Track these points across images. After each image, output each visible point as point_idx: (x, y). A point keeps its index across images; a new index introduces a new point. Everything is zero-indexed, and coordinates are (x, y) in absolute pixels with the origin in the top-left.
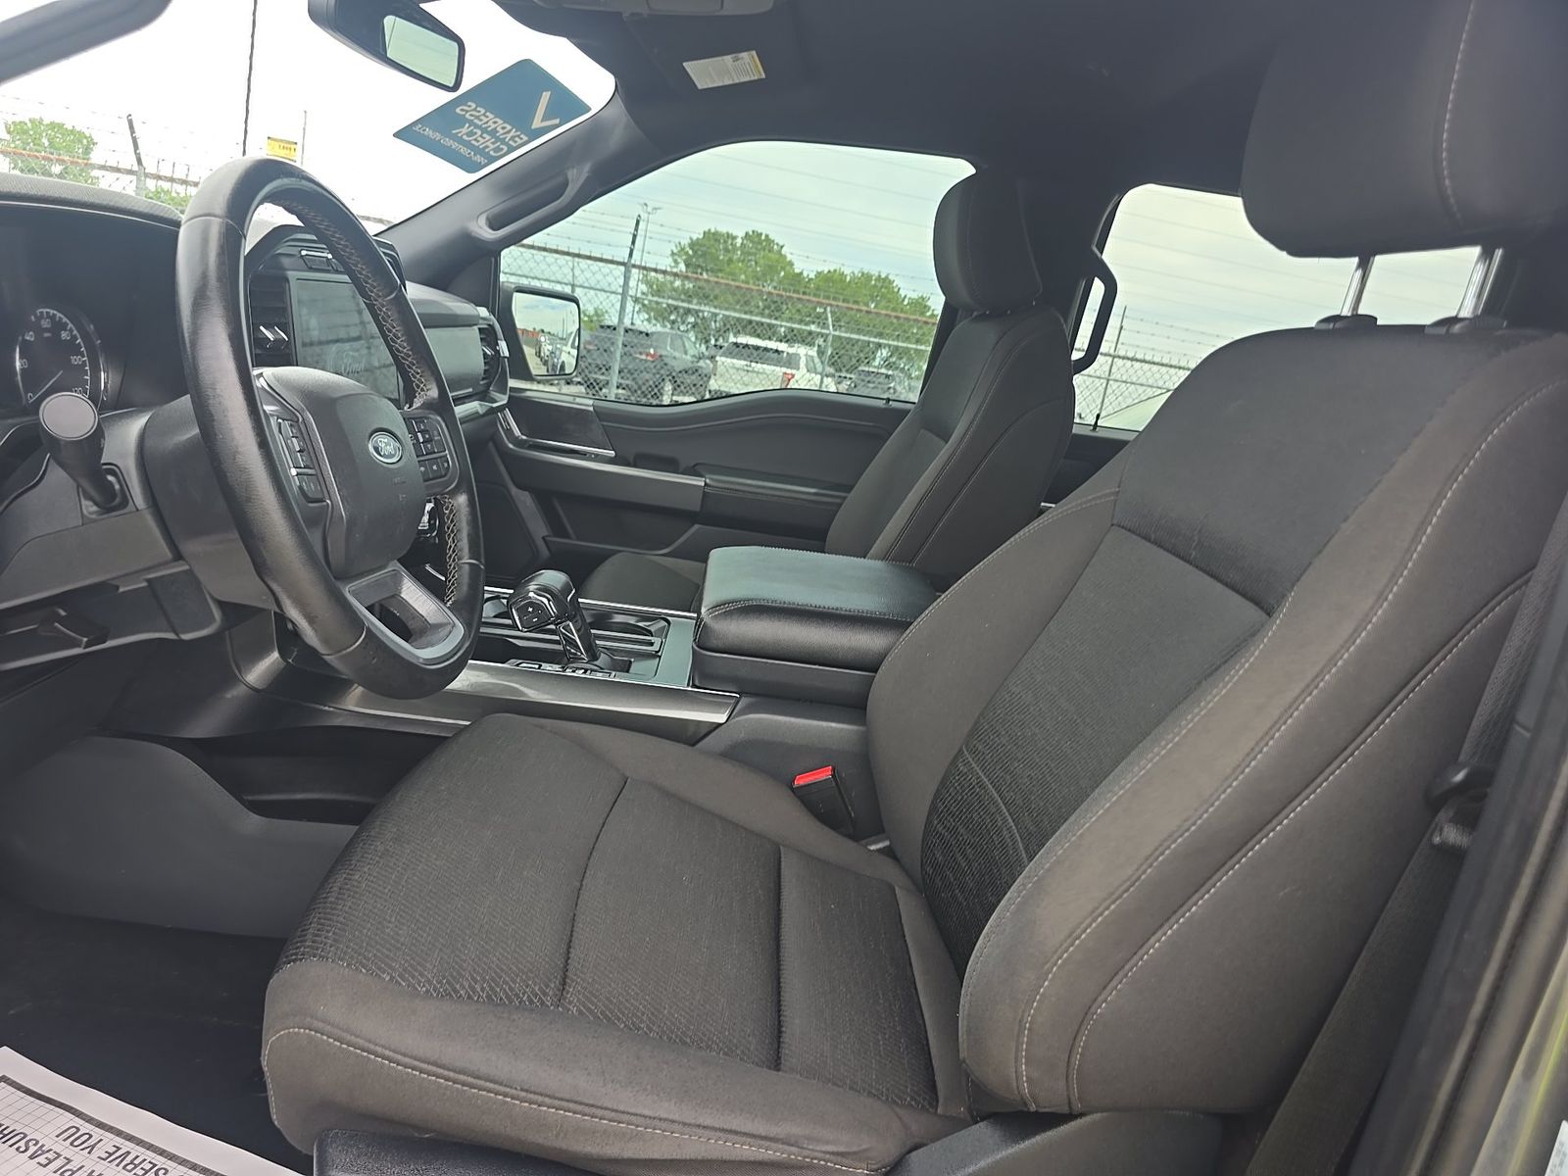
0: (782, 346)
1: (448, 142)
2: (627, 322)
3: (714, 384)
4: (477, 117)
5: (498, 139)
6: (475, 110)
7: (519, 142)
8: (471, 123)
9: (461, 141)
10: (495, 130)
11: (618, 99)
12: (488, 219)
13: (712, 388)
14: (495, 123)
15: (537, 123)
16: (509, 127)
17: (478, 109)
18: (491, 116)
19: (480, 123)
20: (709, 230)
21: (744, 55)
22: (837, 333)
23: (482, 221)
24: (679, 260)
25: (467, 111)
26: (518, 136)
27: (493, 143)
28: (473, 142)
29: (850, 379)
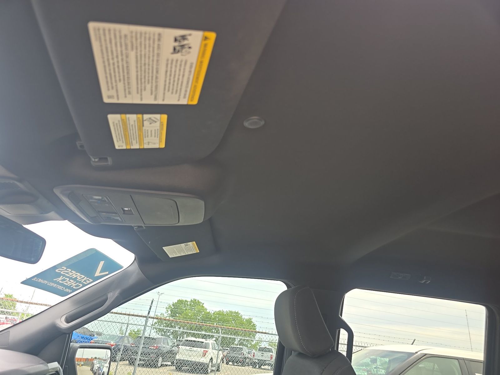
0: (203, 340)
1: (52, 284)
2: (147, 335)
3: (178, 357)
4: (67, 273)
5: (77, 282)
6: (66, 270)
7: (88, 282)
8: (64, 275)
9: (58, 283)
10: (76, 278)
11: (136, 263)
12: (66, 317)
13: (177, 359)
14: (76, 275)
15: (97, 274)
16: (83, 276)
17: (68, 269)
18: (74, 272)
19: (68, 275)
20: (180, 300)
21: (190, 243)
22: (222, 336)
23: (63, 318)
24: (169, 310)
25: (62, 271)
26: (88, 280)
27: (75, 283)
28: (65, 284)
29: (227, 349)
